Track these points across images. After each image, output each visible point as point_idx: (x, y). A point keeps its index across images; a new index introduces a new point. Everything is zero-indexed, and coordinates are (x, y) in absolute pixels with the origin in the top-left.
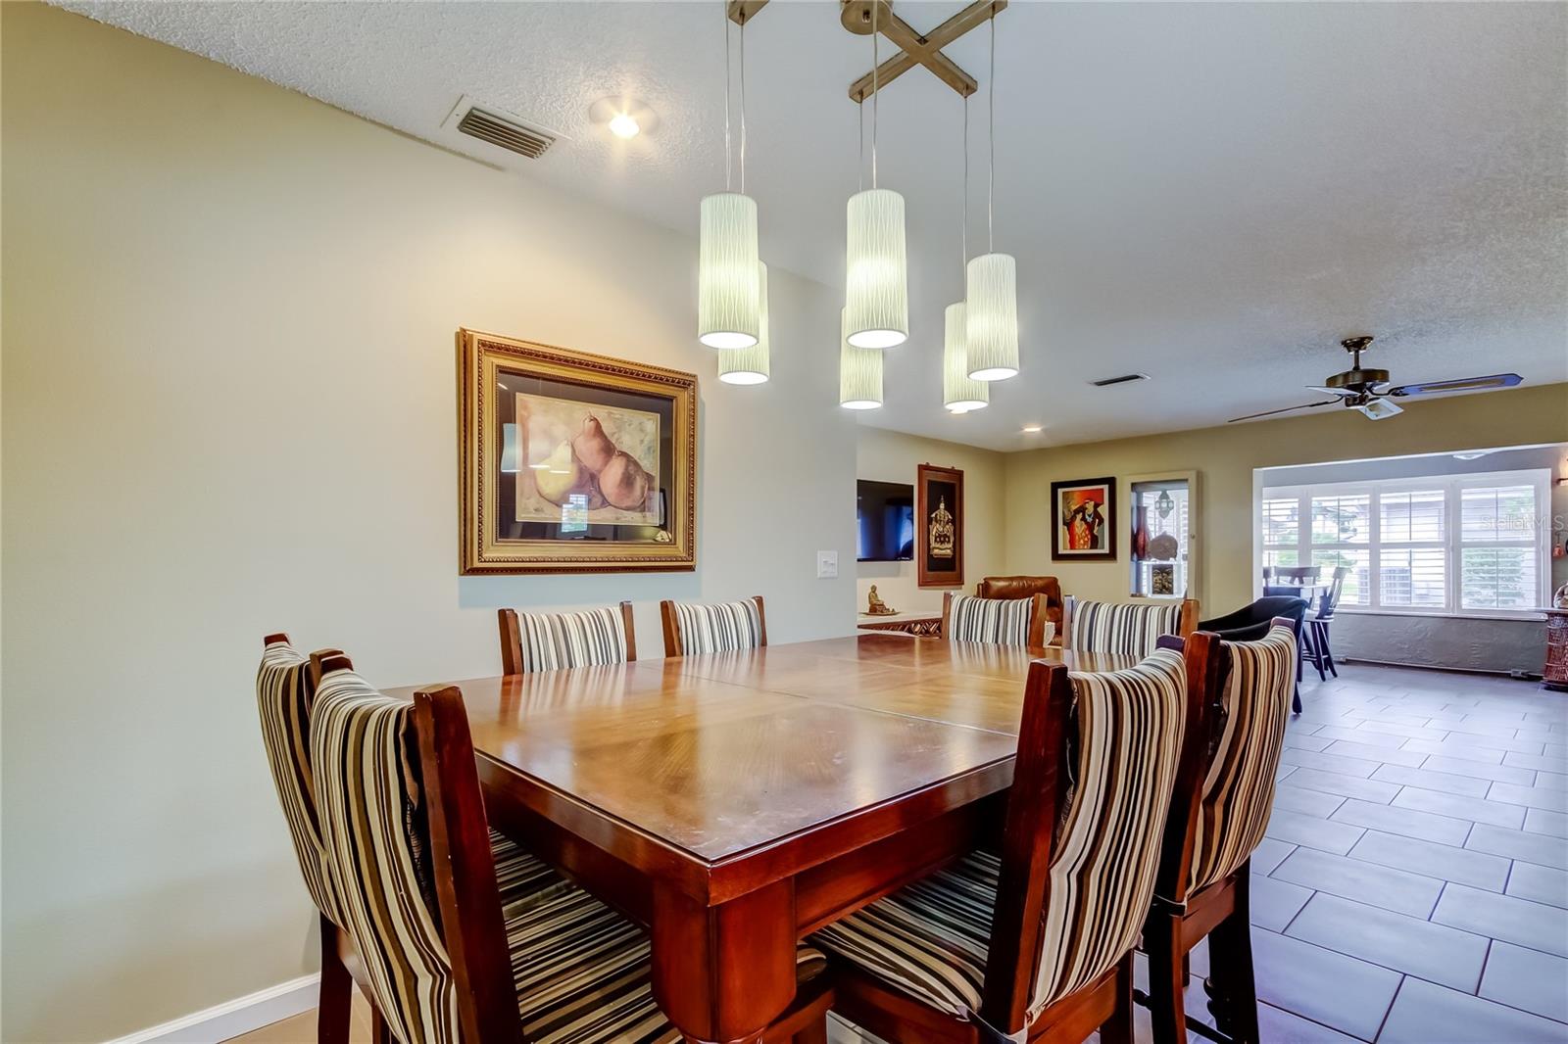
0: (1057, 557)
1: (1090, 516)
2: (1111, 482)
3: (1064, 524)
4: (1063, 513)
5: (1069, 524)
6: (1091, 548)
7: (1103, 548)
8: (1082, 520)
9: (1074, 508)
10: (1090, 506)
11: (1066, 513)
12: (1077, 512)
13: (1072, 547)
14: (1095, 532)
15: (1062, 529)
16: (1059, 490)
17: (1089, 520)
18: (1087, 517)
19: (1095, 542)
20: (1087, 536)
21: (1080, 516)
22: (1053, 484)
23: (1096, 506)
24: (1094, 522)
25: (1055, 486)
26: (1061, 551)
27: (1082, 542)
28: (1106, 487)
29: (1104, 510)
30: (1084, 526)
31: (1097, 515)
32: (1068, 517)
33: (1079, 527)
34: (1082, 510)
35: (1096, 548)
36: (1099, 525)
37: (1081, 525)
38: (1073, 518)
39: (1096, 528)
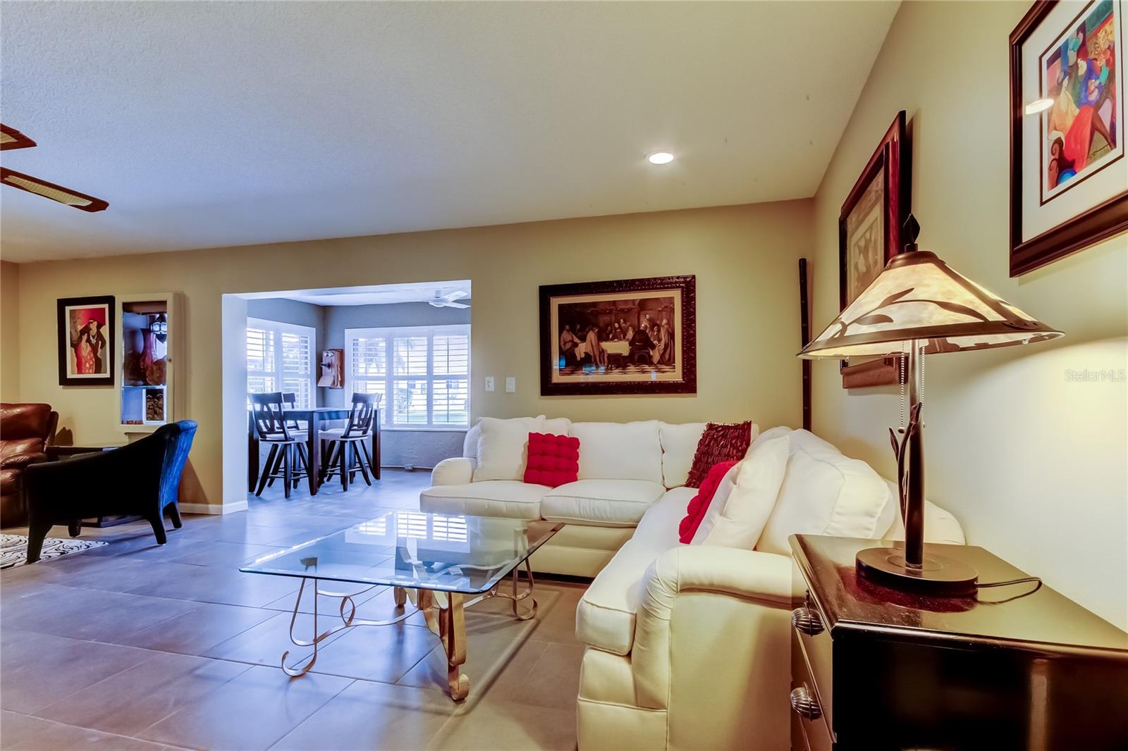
0: (64, 381)
1: (93, 337)
2: (110, 300)
3: (72, 345)
4: (71, 333)
5: (76, 346)
6: (95, 373)
7: (106, 372)
8: (86, 341)
9: (80, 328)
10: (94, 326)
11: (74, 333)
12: (82, 332)
13: (80, 371)
14: (98, 354)
15: (69, 351)
16: (67, 308)
17: (94, 341)
18: (91, 338)
19: (98, 367)
20: (91, 359)
21: (85, 337)
22: (59, 301)
23: (99, 326)
24: (97, 343)
25: (62, 304)
26: (70, 375)
27: (88, 365)
28: (106, 306)
29: (105, 331)
30: (89, 348)
31: (99, 336)
32: (75, 338)
33: (86, 349)
34: (86, 330)
35: (100, 373)
36: (101, 348)
37: (87, 347)
38: (80, 338)
39: (99, 350)
